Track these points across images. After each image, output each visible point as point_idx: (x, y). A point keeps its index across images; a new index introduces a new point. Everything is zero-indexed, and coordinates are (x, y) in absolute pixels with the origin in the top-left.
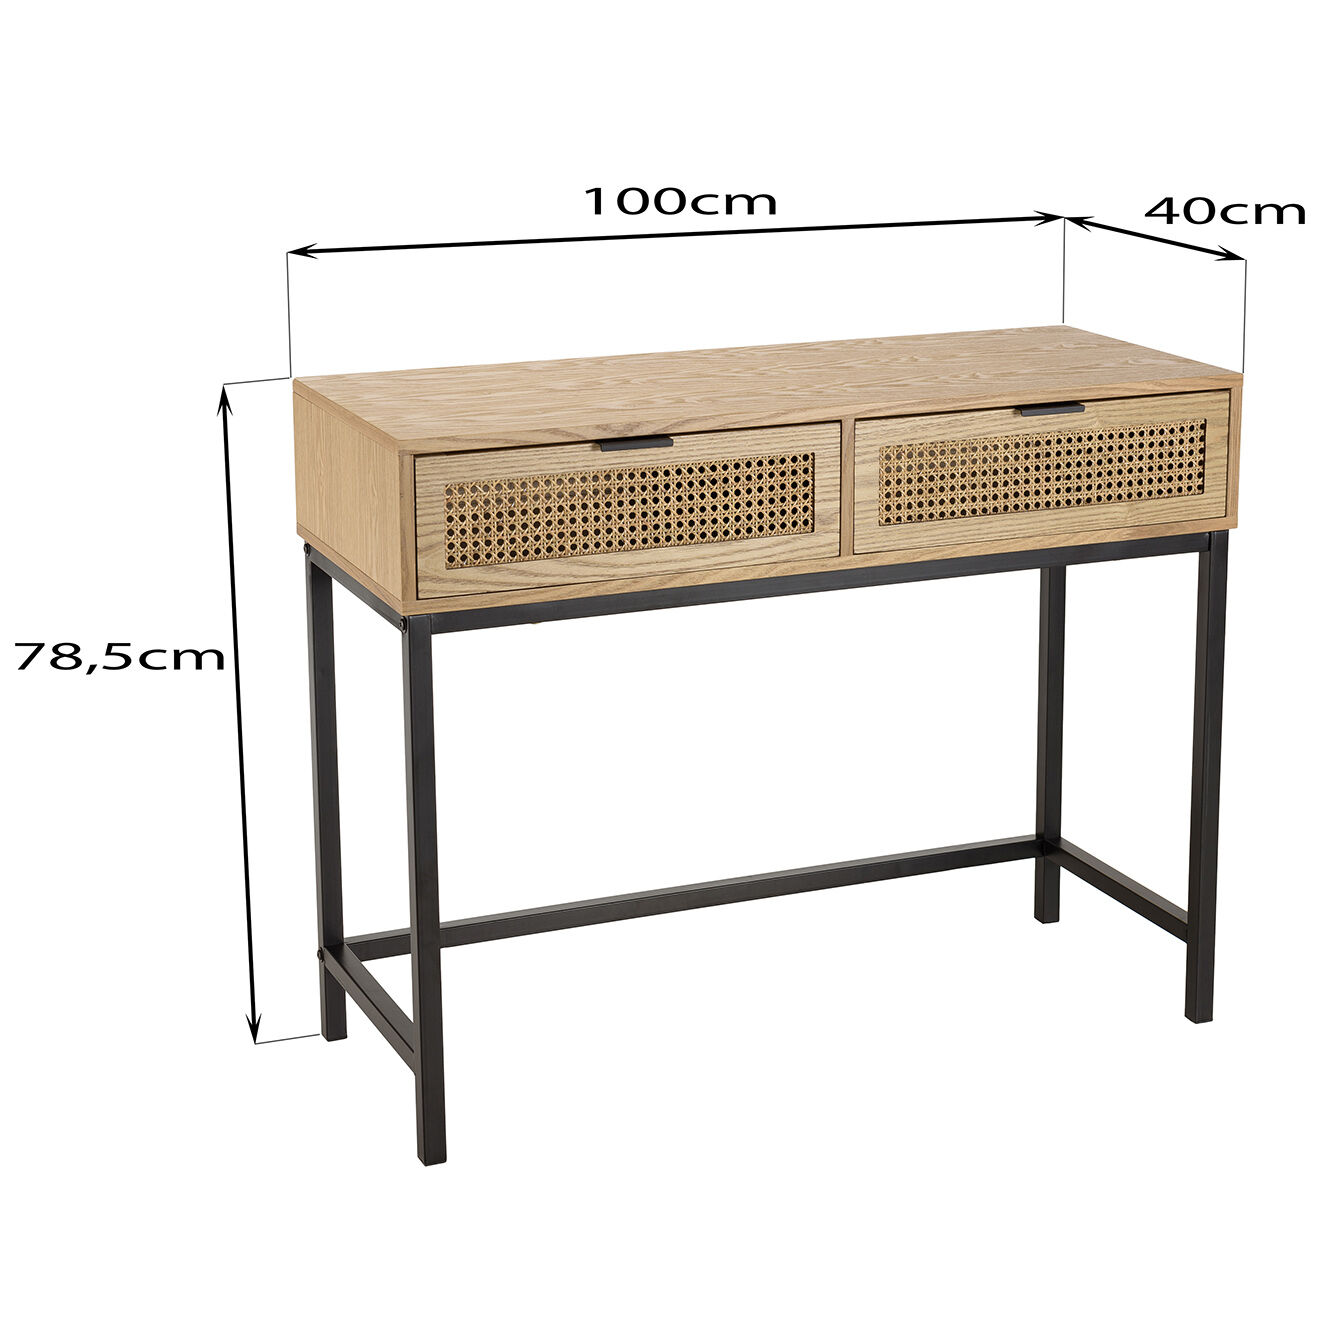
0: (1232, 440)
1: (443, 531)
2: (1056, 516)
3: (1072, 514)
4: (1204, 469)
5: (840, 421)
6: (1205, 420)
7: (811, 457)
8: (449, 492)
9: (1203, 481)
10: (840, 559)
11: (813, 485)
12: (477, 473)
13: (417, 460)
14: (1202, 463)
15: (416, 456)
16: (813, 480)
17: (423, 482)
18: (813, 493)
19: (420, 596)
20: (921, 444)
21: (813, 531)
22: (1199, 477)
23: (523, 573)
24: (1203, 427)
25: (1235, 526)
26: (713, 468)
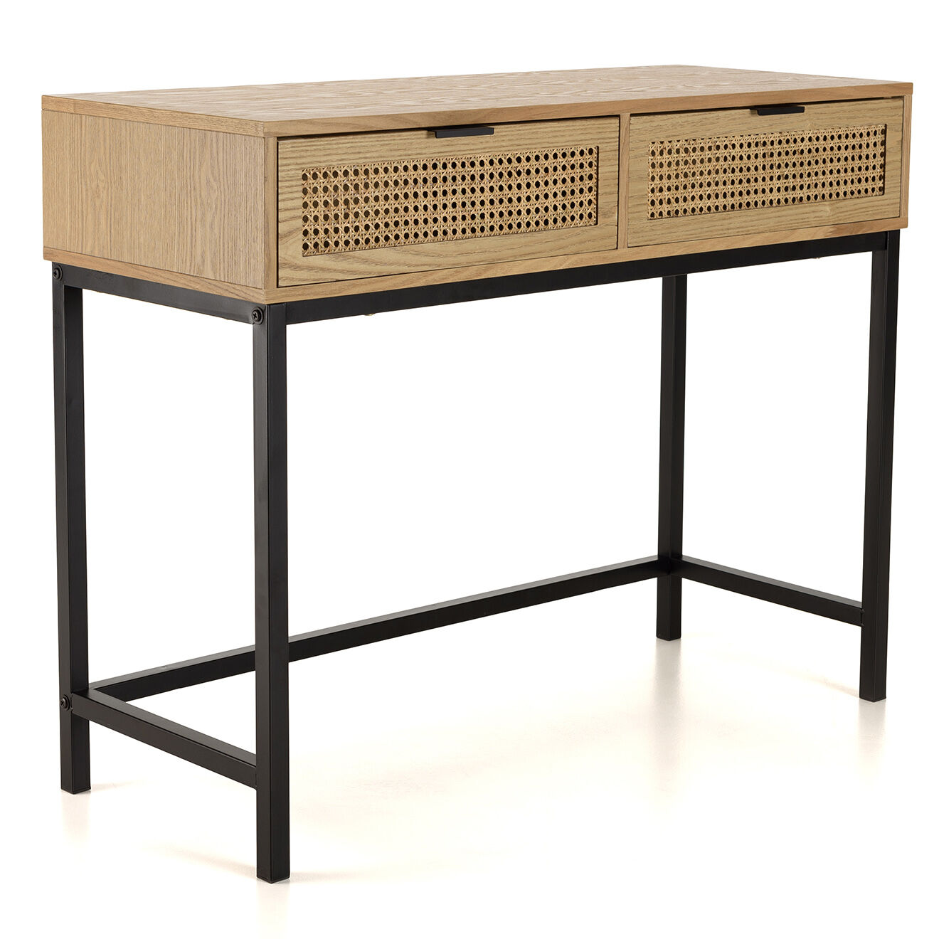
0: (904, 144)
1: (300, 217)
2: (778, 214)
3: (790, 212)
4: (884, 171)
5: (618, 116)
6: (886, 126)
7: (595, 150)
8: (305, 178)
9: (884, 183)
10: (616, 252)
11: (597, 179)
12: (329, 158)
13: (280, 142)
14: (883, 166)
15: (279, 138)
16: (597, 174)
17: (286, 165)
18: (597, 187)
19: (280, 284)
20: (678, 141)
21: (597, 224)
22: (880, 180)
23: (365, 261)
24: (884, 132)
25: (906, 226)
26: (519, 160)
